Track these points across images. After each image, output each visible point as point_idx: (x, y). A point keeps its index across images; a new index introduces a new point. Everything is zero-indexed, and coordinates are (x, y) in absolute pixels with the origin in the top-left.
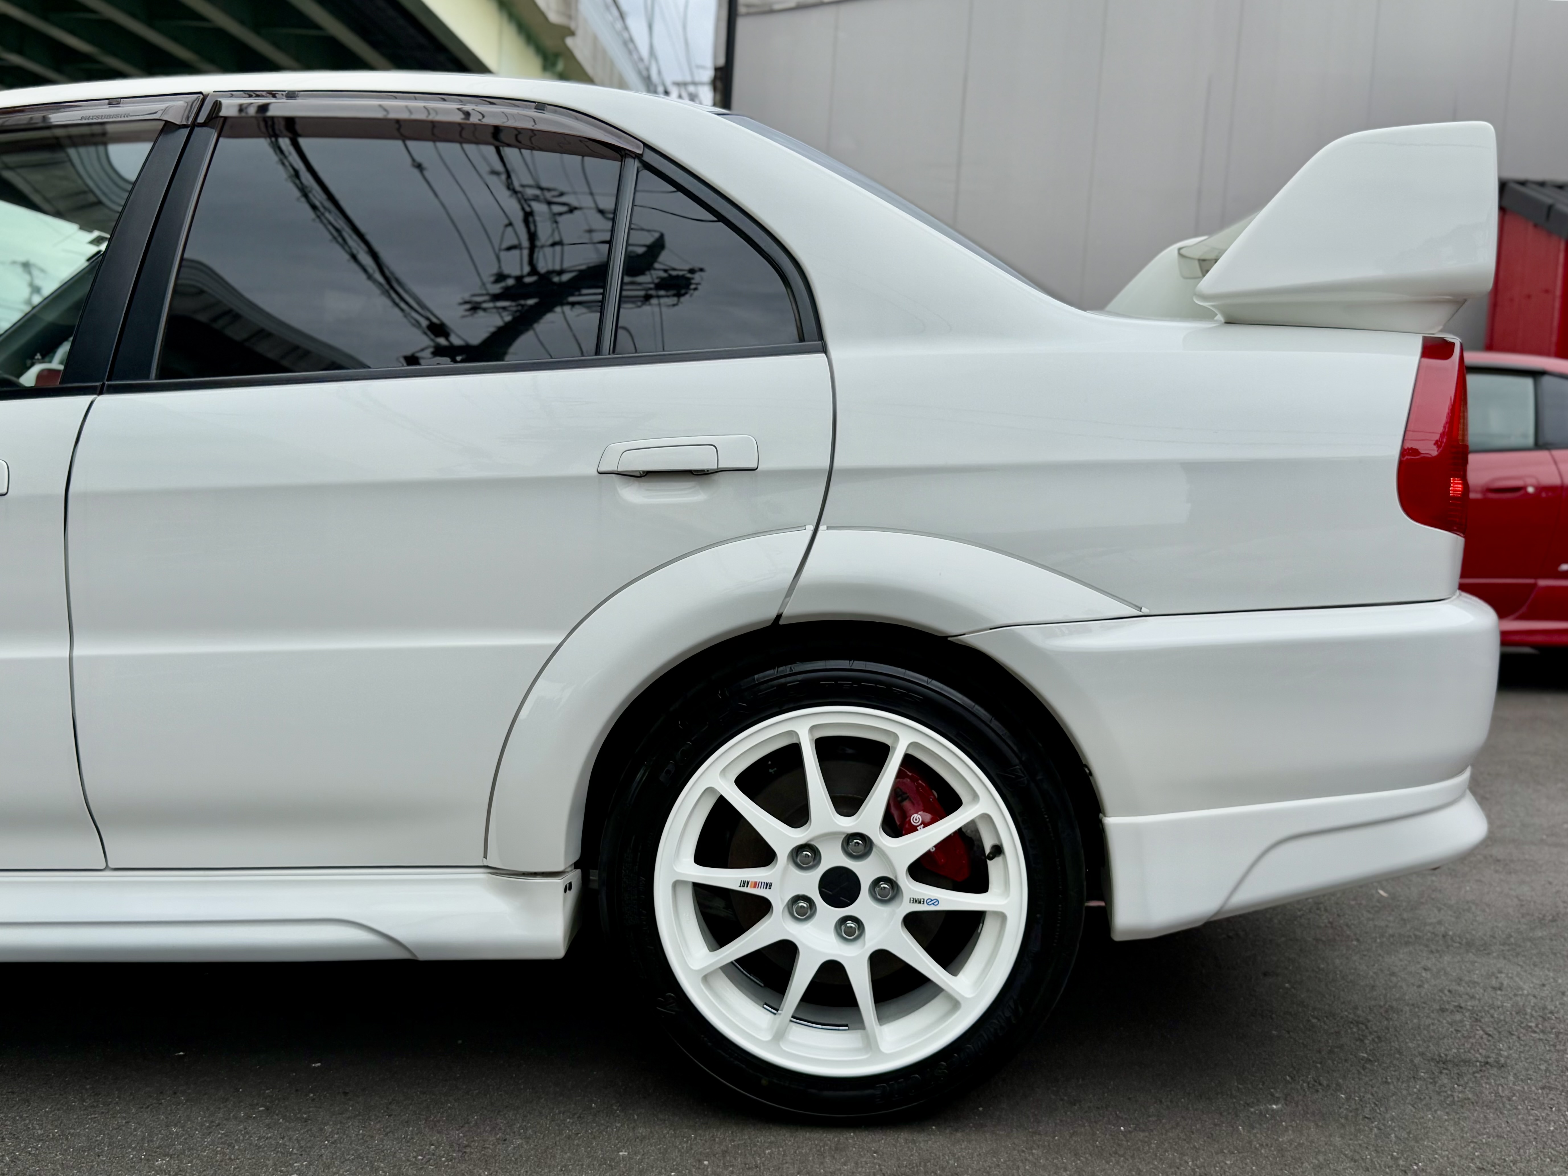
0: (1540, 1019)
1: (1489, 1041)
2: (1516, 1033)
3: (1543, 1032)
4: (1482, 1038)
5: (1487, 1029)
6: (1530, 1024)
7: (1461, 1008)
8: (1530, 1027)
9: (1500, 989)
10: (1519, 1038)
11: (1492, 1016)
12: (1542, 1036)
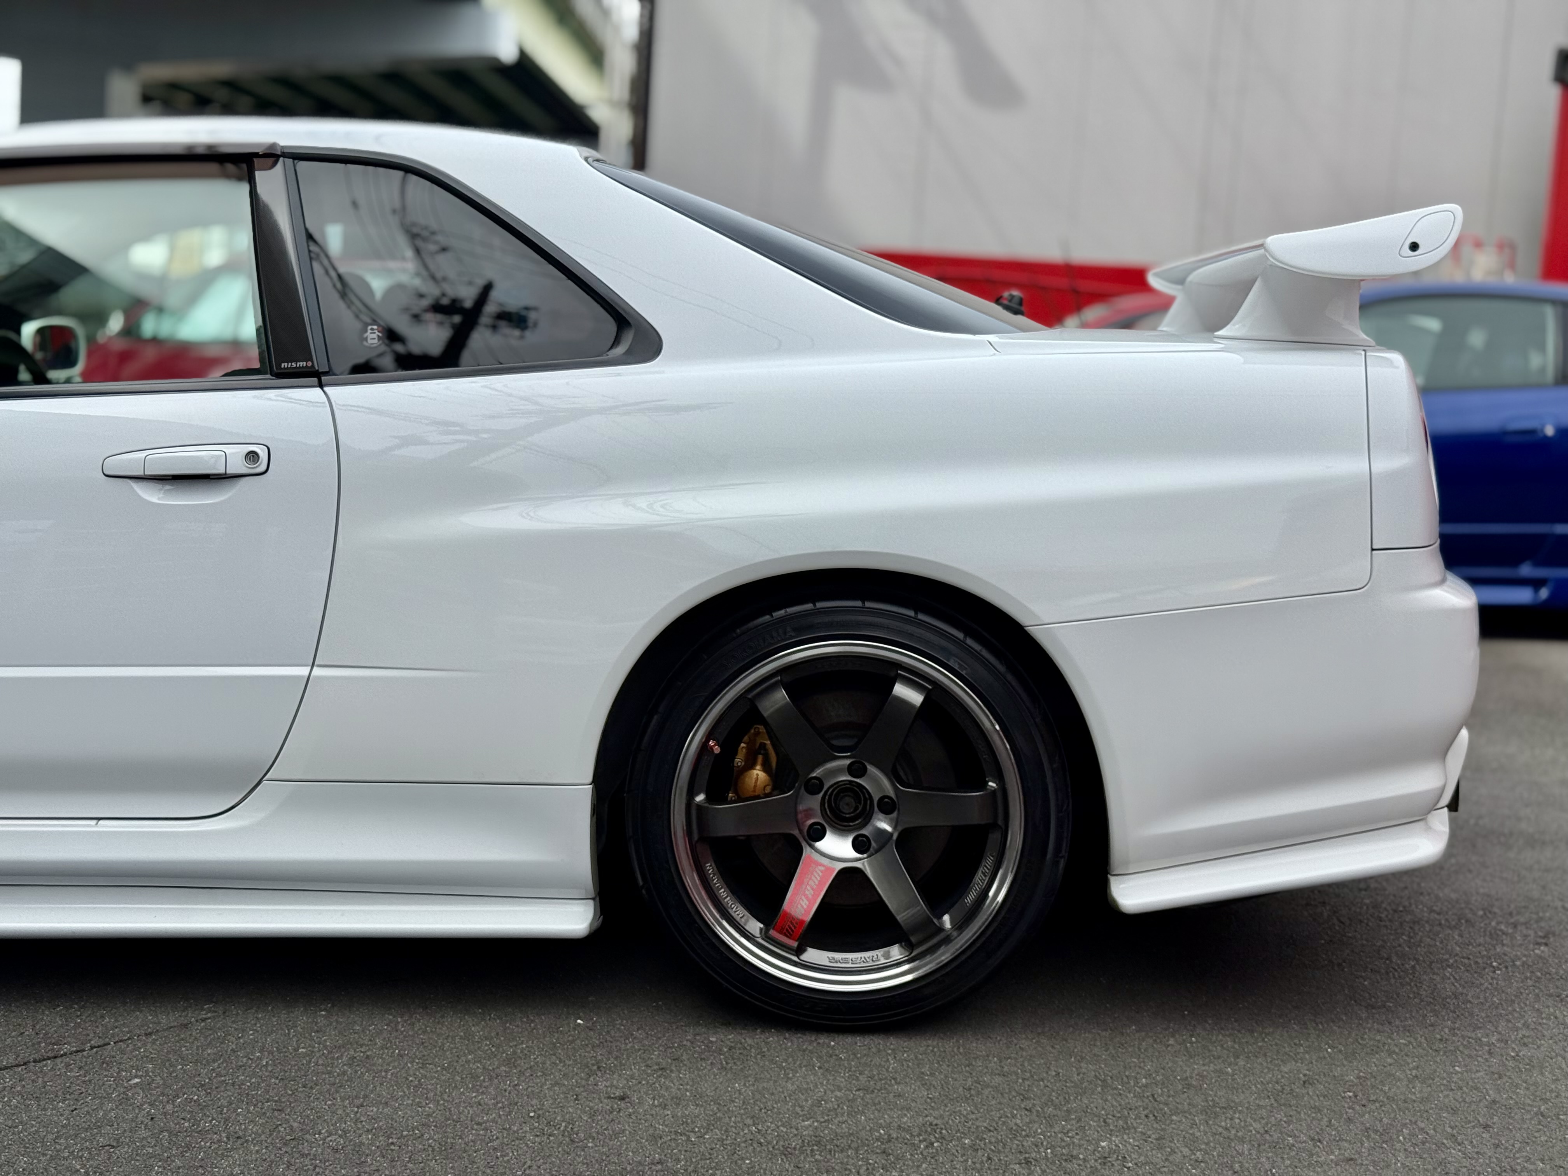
0: (1391, 912)
1: (1339, 926)
2: (1365, 921)
3: (1390, 921)
4: (1334, 924)
5: (1342, 919)
6: (1381, 915)
7: (1324, 903)
8: (1380, 917)
9: (1366, 890)
10: (1367, 925)
11: (1350, 909)
12: (1388, 923)
